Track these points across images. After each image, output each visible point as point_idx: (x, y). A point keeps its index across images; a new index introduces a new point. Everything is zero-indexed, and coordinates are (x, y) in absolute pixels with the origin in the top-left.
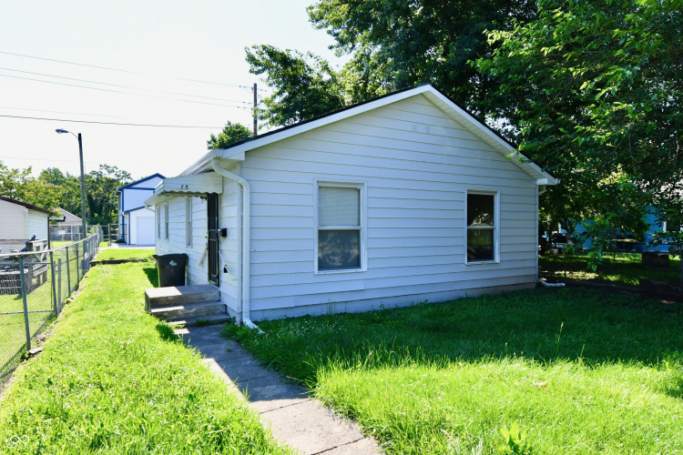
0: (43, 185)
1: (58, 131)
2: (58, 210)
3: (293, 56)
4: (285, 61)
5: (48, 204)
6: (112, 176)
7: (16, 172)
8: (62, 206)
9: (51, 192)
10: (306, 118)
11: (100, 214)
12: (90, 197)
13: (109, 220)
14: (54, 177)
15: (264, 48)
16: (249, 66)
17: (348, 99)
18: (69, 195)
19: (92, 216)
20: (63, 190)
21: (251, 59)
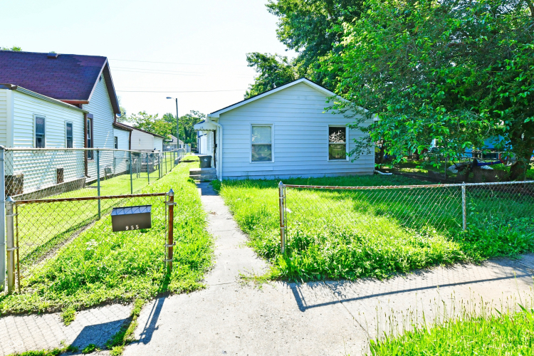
0: (164, 122)
1: (167, 98)
2: (170, 136)
3: (268, 56)
4: (264, 59)
5: (165, 133)
6: (196, 116)
7: (151, 116)
8: (172, 134)
9: (167, 126)
10: (279, 85)
11: (190, 138)
12: (185, 128)
13: (195, 141)
14: (168, 118)
15: (254, 54)
16: (247, 63)
17: (297, 76)
18: (175, 128)
19: (186, 138)
20: (172, 125)
21: (249, 59)
